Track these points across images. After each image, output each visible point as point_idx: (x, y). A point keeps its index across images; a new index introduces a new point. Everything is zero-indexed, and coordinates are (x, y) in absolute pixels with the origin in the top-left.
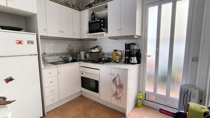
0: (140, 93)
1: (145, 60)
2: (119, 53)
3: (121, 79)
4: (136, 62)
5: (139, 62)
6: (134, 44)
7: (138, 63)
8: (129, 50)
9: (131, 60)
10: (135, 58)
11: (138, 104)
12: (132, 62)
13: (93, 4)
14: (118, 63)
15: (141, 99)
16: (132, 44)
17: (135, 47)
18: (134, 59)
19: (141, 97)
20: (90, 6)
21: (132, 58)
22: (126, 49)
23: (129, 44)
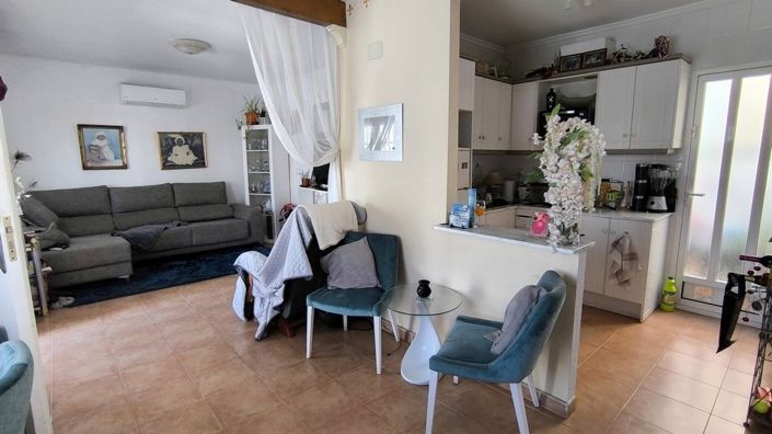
0: (671, 278)
1: (688, 205)
2: (615, 186)
3: (635, 243)
4: (665, 208)
5: (671, 208)
6: (663, 167)
7: (667, 211)
8: (645, 181)
9: (653, 203)
10: (663, 198)
11: (662, 305)
12: (654, 207)
13: (552, 68)
14: (614, 209)
15: (673, 293)
16: (655, 166)
17: (664, 174)
18: (661, 202)
19: (674, 289)
20: (544, 73)
21: (656, 199)
22: (637, 178)
23: (647, 167)
